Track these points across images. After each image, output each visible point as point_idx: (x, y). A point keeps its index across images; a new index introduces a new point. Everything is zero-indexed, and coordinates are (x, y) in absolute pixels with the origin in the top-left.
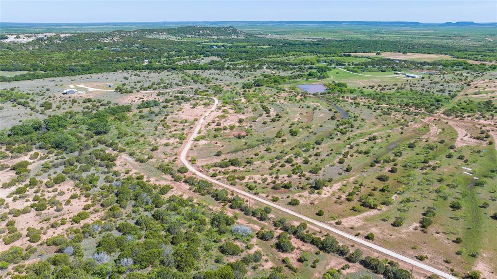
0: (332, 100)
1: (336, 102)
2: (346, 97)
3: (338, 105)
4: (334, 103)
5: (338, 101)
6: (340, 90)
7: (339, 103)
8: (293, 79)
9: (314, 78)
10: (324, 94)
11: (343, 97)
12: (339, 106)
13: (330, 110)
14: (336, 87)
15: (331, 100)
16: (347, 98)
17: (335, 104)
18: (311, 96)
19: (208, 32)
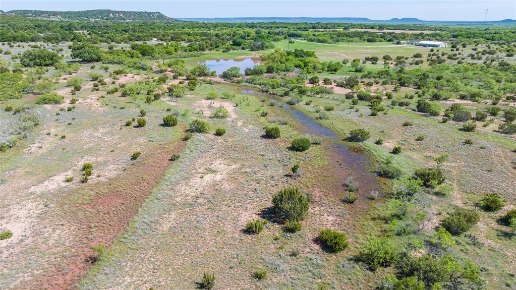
0: (280, 91)
1: (293, 96)
2: (321, 82)
3: (301, 106)
4: (287, 99)
5: (302, 92)
6: (301, 63)
7: (305, 99)
8: (196, 50)
9: (243, 49)
10: (257, 72)
11: (313, 81)
12: (310, 108)
13: (270, 135)
14: (290, 57)
15: (275, 91)
16: (326, 81)
17: (291, 103)
18: (218, 79)
19: (121, 15)
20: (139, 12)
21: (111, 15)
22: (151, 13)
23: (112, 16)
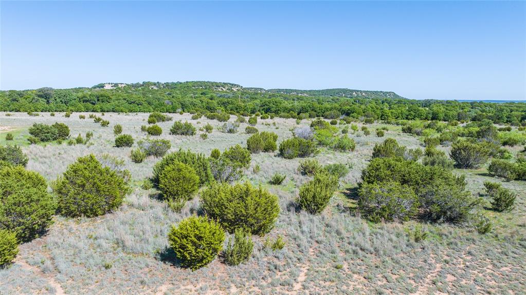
19: (364, 94)
20: (375, 92)
21: (354, 93)
22: (387, 93)
23: (356, 95)
